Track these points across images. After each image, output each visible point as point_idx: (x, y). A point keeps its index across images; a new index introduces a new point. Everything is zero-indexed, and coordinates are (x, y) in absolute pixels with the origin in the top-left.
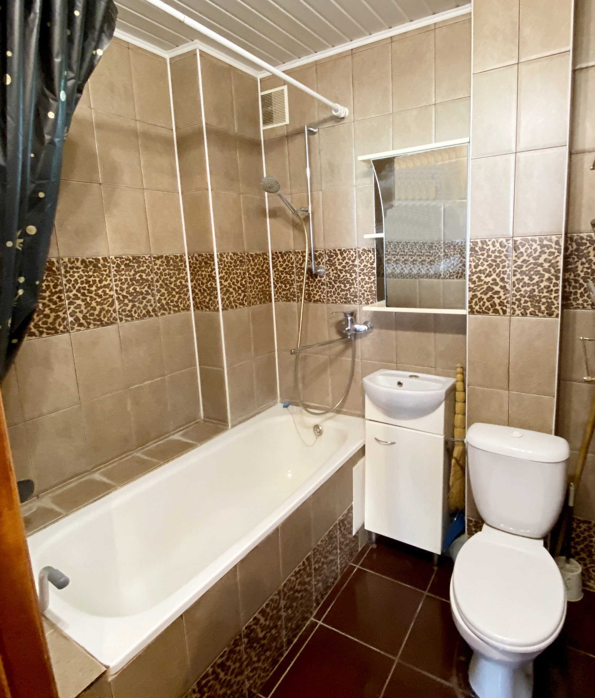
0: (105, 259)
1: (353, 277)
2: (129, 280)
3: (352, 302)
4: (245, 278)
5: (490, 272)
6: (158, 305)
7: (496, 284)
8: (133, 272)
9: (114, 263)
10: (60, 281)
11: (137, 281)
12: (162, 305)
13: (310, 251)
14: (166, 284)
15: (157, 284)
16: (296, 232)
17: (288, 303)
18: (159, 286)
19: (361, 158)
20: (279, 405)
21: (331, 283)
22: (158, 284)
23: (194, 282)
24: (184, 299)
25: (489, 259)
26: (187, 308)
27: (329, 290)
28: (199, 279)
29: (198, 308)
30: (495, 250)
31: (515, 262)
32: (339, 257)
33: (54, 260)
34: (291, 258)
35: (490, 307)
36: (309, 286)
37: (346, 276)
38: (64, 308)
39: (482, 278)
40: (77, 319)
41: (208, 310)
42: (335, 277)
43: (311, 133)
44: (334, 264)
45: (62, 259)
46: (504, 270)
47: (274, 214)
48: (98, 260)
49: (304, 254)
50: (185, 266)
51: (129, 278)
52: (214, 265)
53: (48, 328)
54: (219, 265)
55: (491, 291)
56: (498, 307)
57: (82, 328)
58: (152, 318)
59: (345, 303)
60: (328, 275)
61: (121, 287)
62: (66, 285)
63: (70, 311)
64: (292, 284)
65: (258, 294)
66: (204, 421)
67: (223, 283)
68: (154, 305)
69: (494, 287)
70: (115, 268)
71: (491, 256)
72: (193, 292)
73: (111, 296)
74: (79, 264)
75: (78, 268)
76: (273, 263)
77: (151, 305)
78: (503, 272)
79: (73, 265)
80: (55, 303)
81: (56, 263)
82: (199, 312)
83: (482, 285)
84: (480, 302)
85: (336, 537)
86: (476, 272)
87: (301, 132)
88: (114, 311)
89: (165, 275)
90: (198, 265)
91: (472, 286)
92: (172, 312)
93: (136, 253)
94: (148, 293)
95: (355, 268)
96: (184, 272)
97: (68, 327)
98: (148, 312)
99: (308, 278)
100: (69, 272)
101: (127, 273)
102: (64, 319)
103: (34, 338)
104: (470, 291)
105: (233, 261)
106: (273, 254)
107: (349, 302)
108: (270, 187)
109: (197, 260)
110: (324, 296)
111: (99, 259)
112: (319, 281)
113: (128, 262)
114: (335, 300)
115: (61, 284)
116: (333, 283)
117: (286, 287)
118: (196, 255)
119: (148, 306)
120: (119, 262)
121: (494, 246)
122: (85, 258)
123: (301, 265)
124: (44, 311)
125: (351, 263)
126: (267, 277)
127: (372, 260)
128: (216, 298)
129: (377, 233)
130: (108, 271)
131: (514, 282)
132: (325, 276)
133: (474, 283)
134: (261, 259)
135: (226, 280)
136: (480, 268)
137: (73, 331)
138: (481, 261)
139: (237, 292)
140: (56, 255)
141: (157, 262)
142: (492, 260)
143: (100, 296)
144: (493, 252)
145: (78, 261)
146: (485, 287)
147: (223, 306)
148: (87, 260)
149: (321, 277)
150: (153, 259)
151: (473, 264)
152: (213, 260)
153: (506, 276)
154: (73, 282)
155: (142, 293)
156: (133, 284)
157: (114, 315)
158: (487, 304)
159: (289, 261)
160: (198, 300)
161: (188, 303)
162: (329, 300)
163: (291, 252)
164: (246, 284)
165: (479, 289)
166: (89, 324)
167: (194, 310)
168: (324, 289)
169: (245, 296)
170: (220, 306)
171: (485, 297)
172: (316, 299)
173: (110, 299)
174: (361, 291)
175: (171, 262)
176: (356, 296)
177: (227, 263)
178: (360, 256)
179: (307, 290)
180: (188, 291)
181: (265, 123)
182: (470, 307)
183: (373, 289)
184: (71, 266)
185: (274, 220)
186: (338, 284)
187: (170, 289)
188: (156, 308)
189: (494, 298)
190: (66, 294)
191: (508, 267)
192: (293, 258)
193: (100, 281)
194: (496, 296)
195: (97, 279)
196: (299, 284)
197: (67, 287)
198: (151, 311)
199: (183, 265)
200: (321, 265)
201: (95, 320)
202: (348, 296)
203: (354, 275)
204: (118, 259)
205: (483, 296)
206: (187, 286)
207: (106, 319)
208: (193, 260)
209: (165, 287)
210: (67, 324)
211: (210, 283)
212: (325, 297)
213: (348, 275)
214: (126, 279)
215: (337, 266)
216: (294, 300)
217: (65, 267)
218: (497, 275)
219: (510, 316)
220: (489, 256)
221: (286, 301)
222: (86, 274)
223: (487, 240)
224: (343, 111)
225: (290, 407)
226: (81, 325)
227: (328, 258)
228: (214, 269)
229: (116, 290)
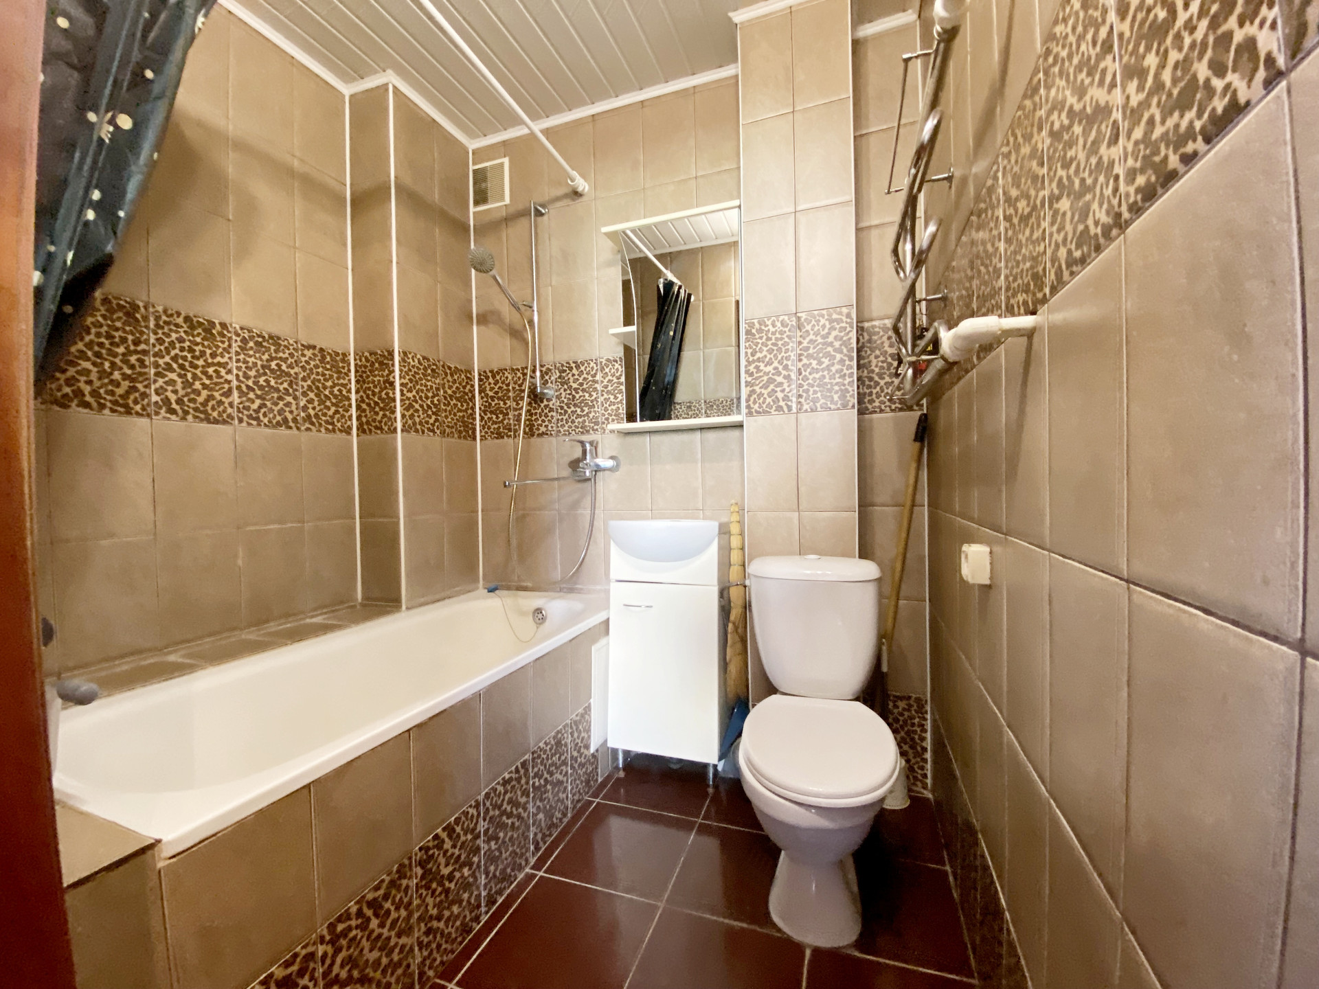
0: (223, 325)
1: (593, 398)
2: (259, 367)
3: (591, 432)
4: (438, 395)
5: (771, 359)
6: (303, 414)
7: (779, 374)
8: (266, 357)
9: (238, 335)
10: (145, 337)
11: (272, 371)
12: (309, 416)
13: (535, 367)
14: (318, 388)
15: (303, 383)
16: (515, 342)
17: (500, 441)
18: (306, 387)
19: (605, 229)
20: (482, 591)
21: (562, 408)
22: (305, 384)
23: (361, 393)
24: (343, 416)
25: (769, 343)
26: (348, 431)
27: (560, 418)
28: (369, 388)
29: (364, 431)
30: (776, 331)
31: (800, 343)
32: (575, 371)
33: (141, 304)
34: (507, 378)
35: (772, 403)
36: (531, 415)
37: (584, 396)
38: (147, 379)
39: (761, 368)
40: (167, 401)
41: (379, 432)
42: (569, 399)
43: (539, 214)
44: (566, 383)
45: (154, 307)
46: (787, 355)
47: (483, 319)
48: (212, 324)
49: (525, 371)
50: (349, 370)
51: (259, 363)
52: (393, 365)
53: (115, 403)
54: (400, 366)
55: (772, 383)
56: (782, 403)
57: (173, 417)
58: (288, 432)
59: (582, 433)
60: (558, 397)
61: (245, 373)
62: (154, 346)
63: (157, 385)
64: (507, 414)
65: (456, 424)
66: (363, 605)
67: (405, 392)
68: (295, 413)
69: (776, 377)
70: (239, 343)
71: (771, 339)
72: (358, 407)
73: (229, 382)
74: (180, 320)
75: (177, 325)
76: (480, 386)
77: (291, 412)
78: (786, 357)
79: (172, 319)
80: (132, 367)
81: (142, 310)
82: (363, 437)
83: (761, 377)
84: (759, 399)
85: (566, 745)
86: (754, 361)
87: (525, 213)
88: (231, 404)
89: (318, 374)
90: (370, 368)
91: (749, 379)
92: (323, 430)
93: (275, 331)
94: (287, 392)
95: (596, 385)
96: (347, 378)
97: (149, 409)
98: (285, 420)
99: (530, 404)
100: (163, 328)
101: (257, 355)
102: (144, 395)
103: (87, 411)
104: (746, 386)
105: (422, 367)
106: (480, 375)
107: (588, 431)
108: (481, 264)
109: (367, 360)
110: (552, 427)
111: (214, 323)
112: (546, 406)
113: (260, 340)
114: (568, 431)
115: (147, 342)
116: (565, 408)
117: (497, 418)
118: (367, 354)
119: (285, 411)
120: (246, 336)
121: (774, 326)
122: (191, 315)
123: (520, 386)
124: (111, 374)
125: (590, 378)
126: (471, 404)
127: (619, 373)
128: (393, 412)
129: (625, 325)
130: (227, 343)
131: (800, 369)
132: (554, 400)
133: (751, 374)
134: (463, 376)
135: (410, 391)
136: (759, 355)
137: (157, 417)
138: (760, 346)
139: (425, 411)
140: (145, 298)
141: (306, 352)
142: (773, 344)
143: (210, 377)
144: (774, 333)
145: (178, 317)
146: (765, 378)
147: (404, 426)
148: (195, 320)
149: (548, 400)
150: (299, 345)
151: (749, 351)
152: (392, 359)
153: (789, 363)
154: (166, 344)
155: (278, 390)
156: (265, 374)
157: (229, 410)
158: (769, 400)
159: (503, 383)
160: (364, 420)
161: (349, 423)
162: (560, 431)
163: (506, 370)
164: (439, 404)
165: (757, 382)
166: (186, 413)
167: (358, 435)
168: (552, 417)
169: (436, 420)
170: (399, 425)
171: (765, 392)
172: (540, 432)
173: (226, 386)
174: (604, 415)
175: (328, 359)
176: (597, 423)
177: (413, 366)
178: (602, 369)
179: (528, 420)
180: (350, 405)
181: (477, 203)
182: (748, 407)
183: (621, 411)
184: (167, 321)
185: (483, 328)
186: (573, 409)
187: (322, 397)
188: (298, 418)
189: (776, 392)
190: (152, 359)
191: (792, 351)
192: (510, 377)
193: (213, 355)
194: (778, 389)
195: (208, 352)
196: (516, 413)
197: (156, 349)
198: (290, 420)
199: (346, 368)
200: (549, 384)
201: (196, 409)
202: (587, 424)
203: (594, 394)
204: (246, 331)
205: (763, 391)
206: (349, 399)
207: (215, 414)
208: (361, 361)
209: (316, 391)
210: (148, 405)
211: (385, 392)
212: (554, 428)
213: (587, 395)
214: (255, 364)
215: (572, 384)
216: (509, 436)
217: (157, 318)
218: (779, 362)
219: (798, 412)
220: (769, 339)
221: (497, 438)
222: (191, 338)
223: (766, 319)
224: (582, 185)
225: (497, 592)
226: (172, 411)
227: (558, 374)
228: (393, 371)
229: (237, 376)
